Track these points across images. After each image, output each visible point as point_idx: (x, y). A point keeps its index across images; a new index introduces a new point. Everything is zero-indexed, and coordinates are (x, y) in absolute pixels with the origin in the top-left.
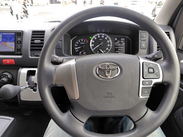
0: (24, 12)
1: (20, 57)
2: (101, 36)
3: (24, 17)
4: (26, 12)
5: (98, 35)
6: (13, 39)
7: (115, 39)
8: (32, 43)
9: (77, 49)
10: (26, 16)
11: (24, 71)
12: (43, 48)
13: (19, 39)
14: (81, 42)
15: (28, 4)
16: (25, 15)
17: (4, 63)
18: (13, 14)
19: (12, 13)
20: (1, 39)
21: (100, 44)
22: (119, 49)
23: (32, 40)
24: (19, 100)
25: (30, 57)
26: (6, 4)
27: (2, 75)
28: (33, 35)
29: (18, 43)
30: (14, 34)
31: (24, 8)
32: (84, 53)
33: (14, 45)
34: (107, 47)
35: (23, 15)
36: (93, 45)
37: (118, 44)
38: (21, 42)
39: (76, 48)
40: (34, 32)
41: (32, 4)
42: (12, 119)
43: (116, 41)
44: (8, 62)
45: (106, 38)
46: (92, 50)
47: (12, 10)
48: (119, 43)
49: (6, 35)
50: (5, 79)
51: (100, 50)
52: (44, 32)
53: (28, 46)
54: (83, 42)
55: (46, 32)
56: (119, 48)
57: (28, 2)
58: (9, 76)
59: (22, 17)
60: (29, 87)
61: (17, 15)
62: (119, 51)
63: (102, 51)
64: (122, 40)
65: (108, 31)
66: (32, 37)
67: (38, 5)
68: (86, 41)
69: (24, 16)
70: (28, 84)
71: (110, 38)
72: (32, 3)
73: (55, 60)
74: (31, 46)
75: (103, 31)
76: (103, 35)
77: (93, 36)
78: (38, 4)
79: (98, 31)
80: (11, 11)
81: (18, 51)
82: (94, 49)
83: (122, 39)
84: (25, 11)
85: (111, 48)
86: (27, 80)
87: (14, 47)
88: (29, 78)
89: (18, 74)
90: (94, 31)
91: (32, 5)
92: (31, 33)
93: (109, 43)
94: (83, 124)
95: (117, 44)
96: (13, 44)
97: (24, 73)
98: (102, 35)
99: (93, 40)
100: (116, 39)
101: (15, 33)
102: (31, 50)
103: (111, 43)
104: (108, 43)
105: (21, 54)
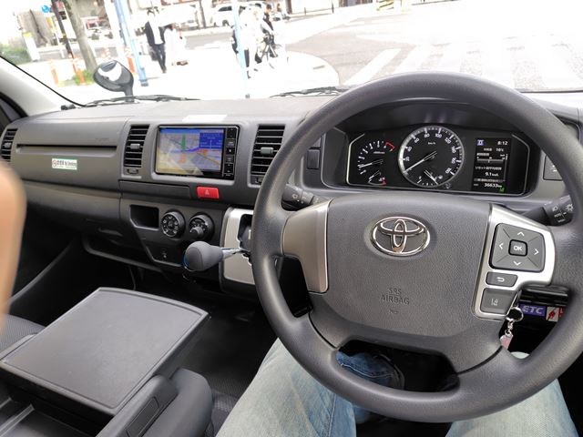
0: (265, 40)
1: (230, 183)
2: (432, 133)
3: (265, 56)
4: (269, 41)
5: (425, 129)
6: (220, 142)
7: (477, 142)
8: (255, 154)
9: (363, 169)
10: (271, 51)
11: (235, 215)
12: (270, 166)
13: (231, 144)
14: (375, 149)
15: (278, 15)
16: (266, 50)
17: (200, 196)
18: (237, 49)
19: (235, 46)
20: (198, 142)
21: (428, 157)
22: (487, 174)
23: (257, 147)
24: (220, 278)
25: (250, 185)
26: (225, 22)
27: (194, 220)
28: (259, 134)
29: (228, 153)
30: (222, 131)
31: (265, 31)
32: (381, 180)
33: (220, 156)
34: (450, 165)
35: (263, 49)
36: (408, 159)
37: (488, 157)
38: (234, 151)
39: (361, 166)
40: (263, 129)
41: (287, 15)
42: (204, 314)
43: (480, 149)
44: (207, 193)
45: (448, 141)
46: (405, 172)
47: (235, 40)
48: (488, 154)
49: (208, 134)
50: (198, 229)
51: (427, 173)
52: (283, 127)
53: (247, 160)
54: (381, 149)
55: (286, 128)
56: (487, 168)
57: (279, 10)
58: (206, 224)
59: (260, 55)
60: (242, 252)
61: (247, 53)
62: (487, 178)
63: (432, 178)
64: (501, 146)
65: (456, 121)
66: (257, 140)
67: (306, 15)
68: (389, 147)
69: (264, 52)
70: (241, 245)
71: (458, 140)
72: (290, 11)
73: (294, 197)
74: (254, 161)
75: (441, 122)
76: (440, 129)
77: (409, 133)
78: (305, 12)
79: (427, 121)
80: (234, 42)
81: (227, 171)
82: (410, 168)
83: (499, 143)
84: (268, 37)
85: (459, 169)
86: (240, 236)
87: (219, 161)
88: (243, 232)
89: (224, 221)
90: (413, 121)
91: (288, 18)
92: (255, 130)
93: (457, 155)
94: (332, 349)
95: (481, 157)
96: (219, 153)
97: (235, 220)
98: (437, 132)
99: (408, 146)
100: (480, 143)
101: (224, 129)
102: (254, 169)
103: (463, 154)
104: (454, 155)
105: (231, 178)
